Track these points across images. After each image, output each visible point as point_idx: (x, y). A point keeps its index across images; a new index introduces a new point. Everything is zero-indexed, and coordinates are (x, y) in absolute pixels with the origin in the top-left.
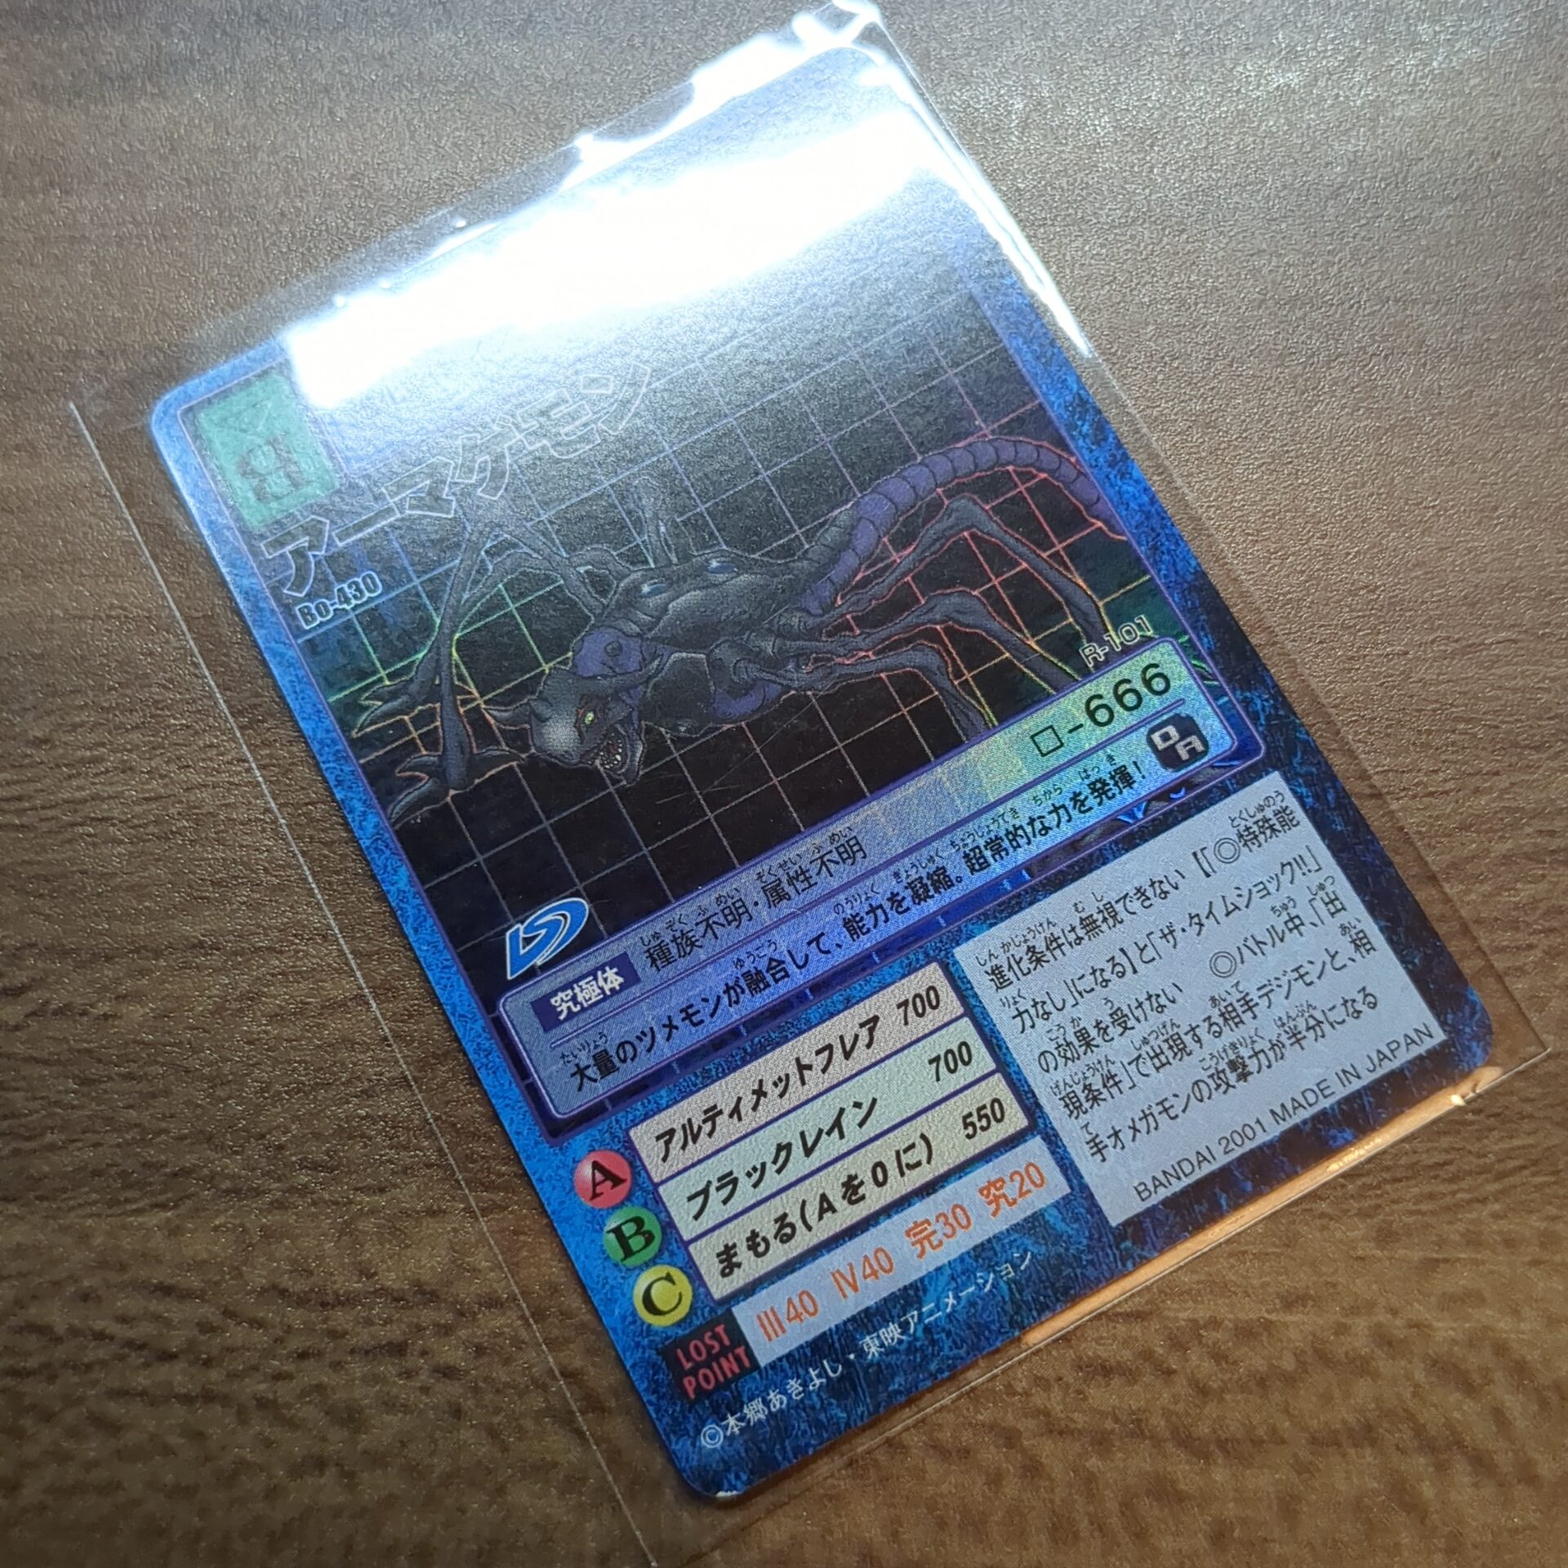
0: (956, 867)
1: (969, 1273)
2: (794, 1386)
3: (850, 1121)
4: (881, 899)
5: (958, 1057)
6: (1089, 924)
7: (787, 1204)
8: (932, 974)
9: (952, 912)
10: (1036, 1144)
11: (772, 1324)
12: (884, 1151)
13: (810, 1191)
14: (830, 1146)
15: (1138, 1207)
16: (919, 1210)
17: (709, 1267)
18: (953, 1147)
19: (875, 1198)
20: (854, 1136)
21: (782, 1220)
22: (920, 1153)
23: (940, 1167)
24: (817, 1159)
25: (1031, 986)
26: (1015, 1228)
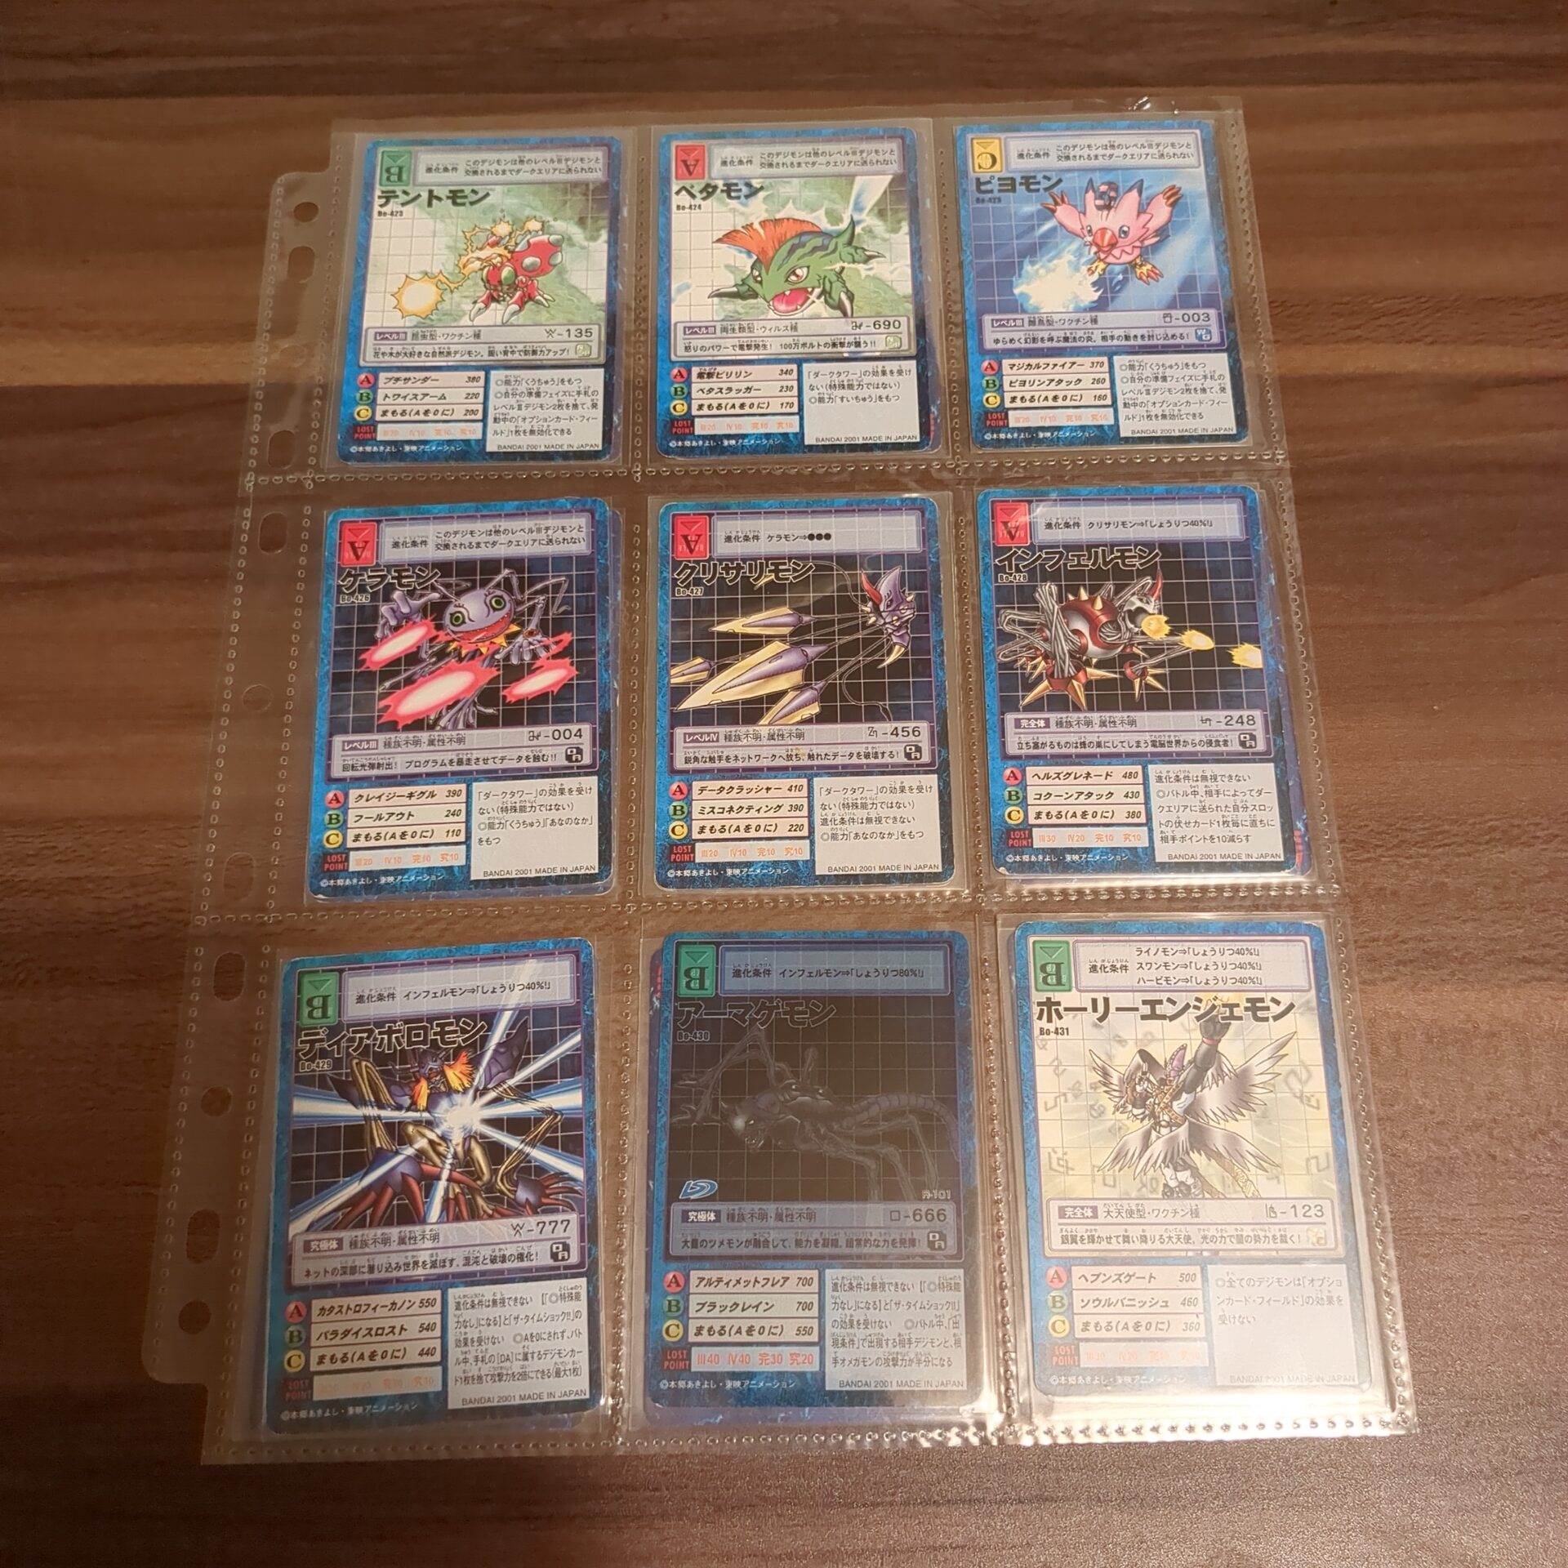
0: (842, 1242)
1: (772, 1380)
2: (698, 1383)
3: (761, 1308)
4: (812, 1239)
5: (808, 1306)
6: (874, 1286)
7: (728, 1324)
8: (815, 1274)
9: (832, 1257)
10: (817, 1349)
11: (702, 1359)
12: (767, 1324)
13: (737, 1324)
14: (750, 1312)
15: (837, 1388)
16: (767, 1349)
17: (692, 1330)
18: (790, 1335)
19: (756, 1338)
20: (760, 1313)
21: (723, 1328)
22: (778, 1331)
23: (782, 1339)
24: (745, 1314)
25: (844, 1296)
26: (794, 1373)
